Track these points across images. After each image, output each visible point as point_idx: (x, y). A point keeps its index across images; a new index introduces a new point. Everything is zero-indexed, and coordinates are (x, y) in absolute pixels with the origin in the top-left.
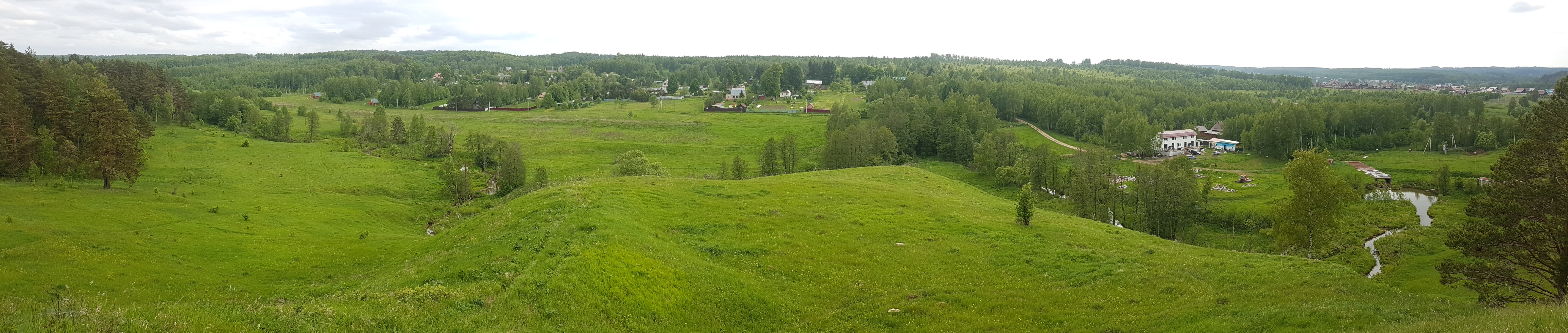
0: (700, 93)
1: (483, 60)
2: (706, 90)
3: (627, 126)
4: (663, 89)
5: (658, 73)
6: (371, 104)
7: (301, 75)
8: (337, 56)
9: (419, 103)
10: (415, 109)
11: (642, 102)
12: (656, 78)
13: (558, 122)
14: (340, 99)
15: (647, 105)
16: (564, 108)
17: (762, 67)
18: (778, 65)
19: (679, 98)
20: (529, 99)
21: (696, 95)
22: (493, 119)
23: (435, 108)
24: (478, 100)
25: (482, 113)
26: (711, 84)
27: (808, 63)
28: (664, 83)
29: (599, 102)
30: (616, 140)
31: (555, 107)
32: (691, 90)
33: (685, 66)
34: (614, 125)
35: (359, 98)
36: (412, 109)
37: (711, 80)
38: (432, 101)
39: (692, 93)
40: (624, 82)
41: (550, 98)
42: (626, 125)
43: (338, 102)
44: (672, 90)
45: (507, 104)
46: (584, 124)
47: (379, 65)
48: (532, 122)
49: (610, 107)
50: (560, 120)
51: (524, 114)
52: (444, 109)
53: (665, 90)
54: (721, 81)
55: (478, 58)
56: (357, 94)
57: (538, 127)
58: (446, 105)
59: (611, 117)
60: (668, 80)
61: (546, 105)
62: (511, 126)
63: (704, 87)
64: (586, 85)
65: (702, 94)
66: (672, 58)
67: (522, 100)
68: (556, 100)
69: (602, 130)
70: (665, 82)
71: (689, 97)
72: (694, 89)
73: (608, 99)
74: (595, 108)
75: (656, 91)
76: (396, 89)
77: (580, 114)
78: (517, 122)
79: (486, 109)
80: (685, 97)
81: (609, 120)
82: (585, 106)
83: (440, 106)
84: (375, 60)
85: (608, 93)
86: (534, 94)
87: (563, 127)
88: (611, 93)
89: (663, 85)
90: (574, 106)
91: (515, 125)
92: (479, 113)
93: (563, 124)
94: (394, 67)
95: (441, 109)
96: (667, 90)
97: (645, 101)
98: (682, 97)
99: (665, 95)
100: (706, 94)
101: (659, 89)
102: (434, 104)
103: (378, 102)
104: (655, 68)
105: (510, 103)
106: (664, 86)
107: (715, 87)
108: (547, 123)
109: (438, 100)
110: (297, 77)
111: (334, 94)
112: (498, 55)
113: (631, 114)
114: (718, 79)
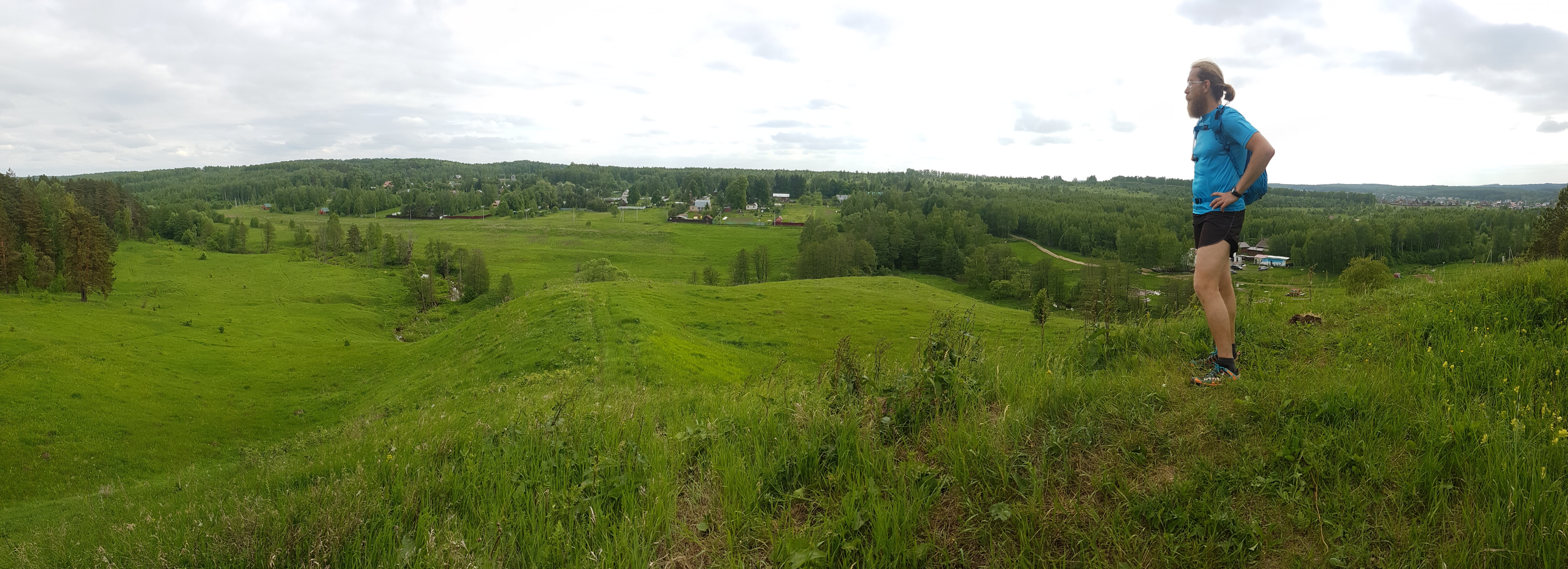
0: (663, 204)
1: (432, 168)
2: (668, 201)
3: (587, 235)
4: (623, 199)
5: (616, 183)
6: (322, 213)
7: (250, 187)
8: (283, 166)
9: (371, 211)
10: (367, 218)
11: (601, 212)
12: (615, 188)
13: (516, 230)
14: (290, 209)
15: (608, 214)
16: (520, 217)
17: (727, 180)
18: (744, 178)
19: (641, 208)
20: (482, 207)
21: (658, 205)
22: (449, 227)
23: (388, 216)
24: (432, 208)
25: (437, 221)
26: (672, 195)
27: (774, 176)
28: (623, 194)
29: (555, 211)
30: (576, 249)
31: (511, 215)
32: (653, 201)
33: (644, 177)
34: (573, 234)
35: (308, 208)
36: (364, 217)
37: (672, 191)
38: (384, 209)
39: (654, 203)
40: (580, 192)
41: (505, 207)
42: (585, 234)
43: (288, 213)
44: (633, 200)
45: (460, 212)
46: (542, 232)
47: (326, 174)
48: (487, 229)
49: (567, 216)
50: (518, 229)
51: (479, 221)
52: (397, 217)
53: (625, 200)
54: (683, 192)
55: (428, 166)
56: (307, 204)
57: (495, 235)
58: (399, 213)
59: (569, 227)
60: (628, 191)
61: (501, 213)
62: (467, 233)
63: (665, 198)
64: (542, 194)
65: (664, 205)
66: (630, 169)
67: (476, 208)
68: (511, 208)
69: (561, 239)
70: (625, 192)
71: (651, 207)
72: (656, 200)
73: (564, 209)
74: (551, 217)
75: (616, 201)
76: (347, 197)
77: (537, 223)
78: (473, 230)
79: (441, 217)
80: (647, 207)
81: (568, 229)
82: (542, 215)
83: (393, 214)
84: (321, 169)
85: (564, 202)
86: (488, 203)
87: (521, 235)
88: (568, 202)
89: (623, 195)
90: (530, 215)
91: (471, 233)
92: (434, 221)
93: (520, 232)
94: (342, 176)
95: (394, 217)
96: (628, 200)
97: (603, 211)
98: (644, 207)
99: (625, 205)
100: (668, 205)
101: (619, 199)
102: (387, 212)
103: (329, 210)
104: (612, 178)
105: (464, 211)
106: (625, 196)
107: (677, 198)
108: (503, 231)
109: (390, 208)
110: (246, 188)
111: (284, 204)
112: (448, 163)
113: (589, 223)
114: (679, 191)
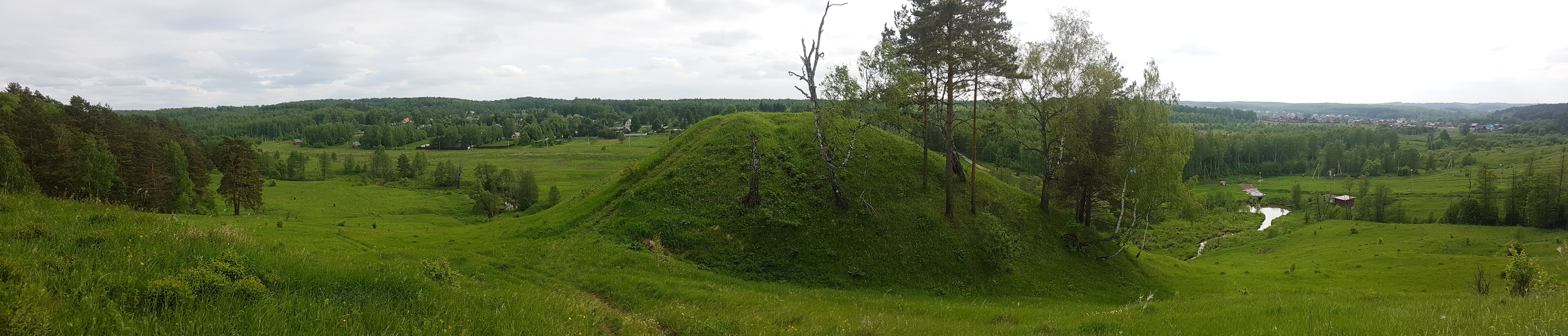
0: (663, 131)
1: (444, 105)
2: (667, 129)
3: (604, 158)
4: (626, 128)
5: (616, 115)
6: (353, 147)
7: (273, 125)
8: (300, 106)
9: (401, 144)
10: (398, 150)
11: (610, 139)
12: (616, 119)
13: (541, 157)
14: (322, 144)
15: (616, 141)
16: (541, 145)
17: (718, 109)
18: (733, 107)
19: (643, 134)
20: (503, 138)
21: (658, 132)
23: (417, 148)
24: (459, 139)
25: (466, 151)
26: (670, 124)
27: (759, 105)
28: (626, 123)
29: (570, 140)
30: (597, 169)
31: (532, 144)
32: (654, 128)
33: (641, 108)
34: (592, 157)
35: (339, 143)
36: (395, 149)
37: (669, 120)
38: (411, 142)
39: (654, 130)
40: (588, 122)
41: (526, 137)
42: (602, 157)
43: (321, 147)
44: (635, 128)
45: (485, 143)
46: (564, 157)
47: (345, 112)
48: (517, 157)
49: (581, 144)
50: (543, 155)
51: (505, 150)
52: (426, 148)
53: (629, 128)
54: (680, 121)
55: (439, 104)
56: (339, 139)
57: (524, 160)
58: (428, 145)
59: (586, 152)
60: (630, 120)
61: (522, 142)
62: (499, 160)
63: (664, 126)
64: (556, 125)
66: (628, 101)
67: (497, 139)
68: (531, 138)
69: (582, 162)
70: (628, 122)
71: (652, 134)
72: (656, 127)
73: (577, 138)
74: (569, 144)
75: (621, 130)
76: (378, 132)
77: (557, 149)
78: (503, 157)
79: (469, 148)
80: (648, 134)
81: (586, 154)
82: (560, 143)
83: (422, 146)
84: (340, 108)
85: (576, 132)
86: (508, 135)
87: (546, 160)
88: (580, 132)
90: (550, 143)
91: (502, 159)
92: (463, 151)
93: (546, 157)
94: (364, 114)
95: (423, 148)
96: (631, 128)
97: (612, 139)
98: (646, 134)
99: (628, 133)
100: (667, 132)
101: (622, 128)
102: (418, 144)
103: (360, 144)
105: (488, 142)
106: (628, 125)
107: (675, 126)
108: (530, 157)
109: (417, 141)
110: (268, 126)
111: (314, 140)
112: (457, 101)
113: (604, 149)
114: (676, 120)
